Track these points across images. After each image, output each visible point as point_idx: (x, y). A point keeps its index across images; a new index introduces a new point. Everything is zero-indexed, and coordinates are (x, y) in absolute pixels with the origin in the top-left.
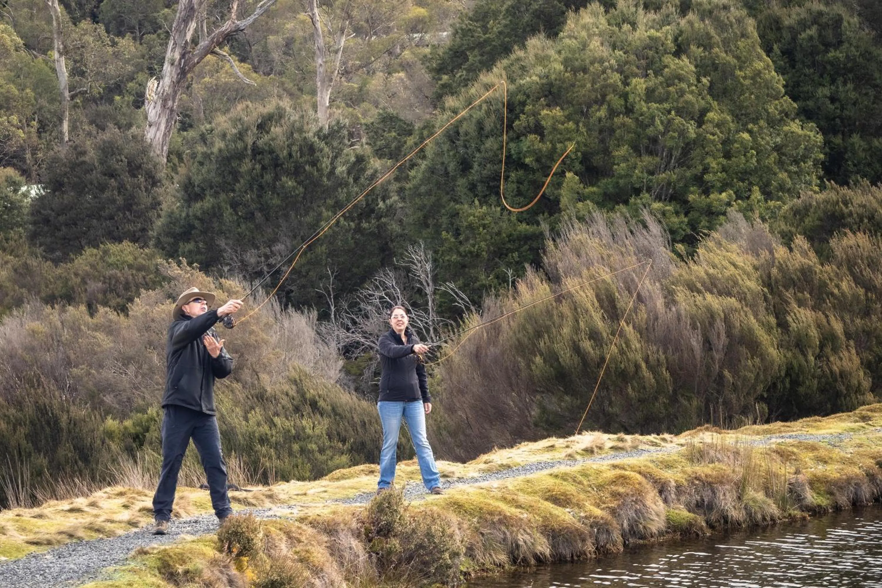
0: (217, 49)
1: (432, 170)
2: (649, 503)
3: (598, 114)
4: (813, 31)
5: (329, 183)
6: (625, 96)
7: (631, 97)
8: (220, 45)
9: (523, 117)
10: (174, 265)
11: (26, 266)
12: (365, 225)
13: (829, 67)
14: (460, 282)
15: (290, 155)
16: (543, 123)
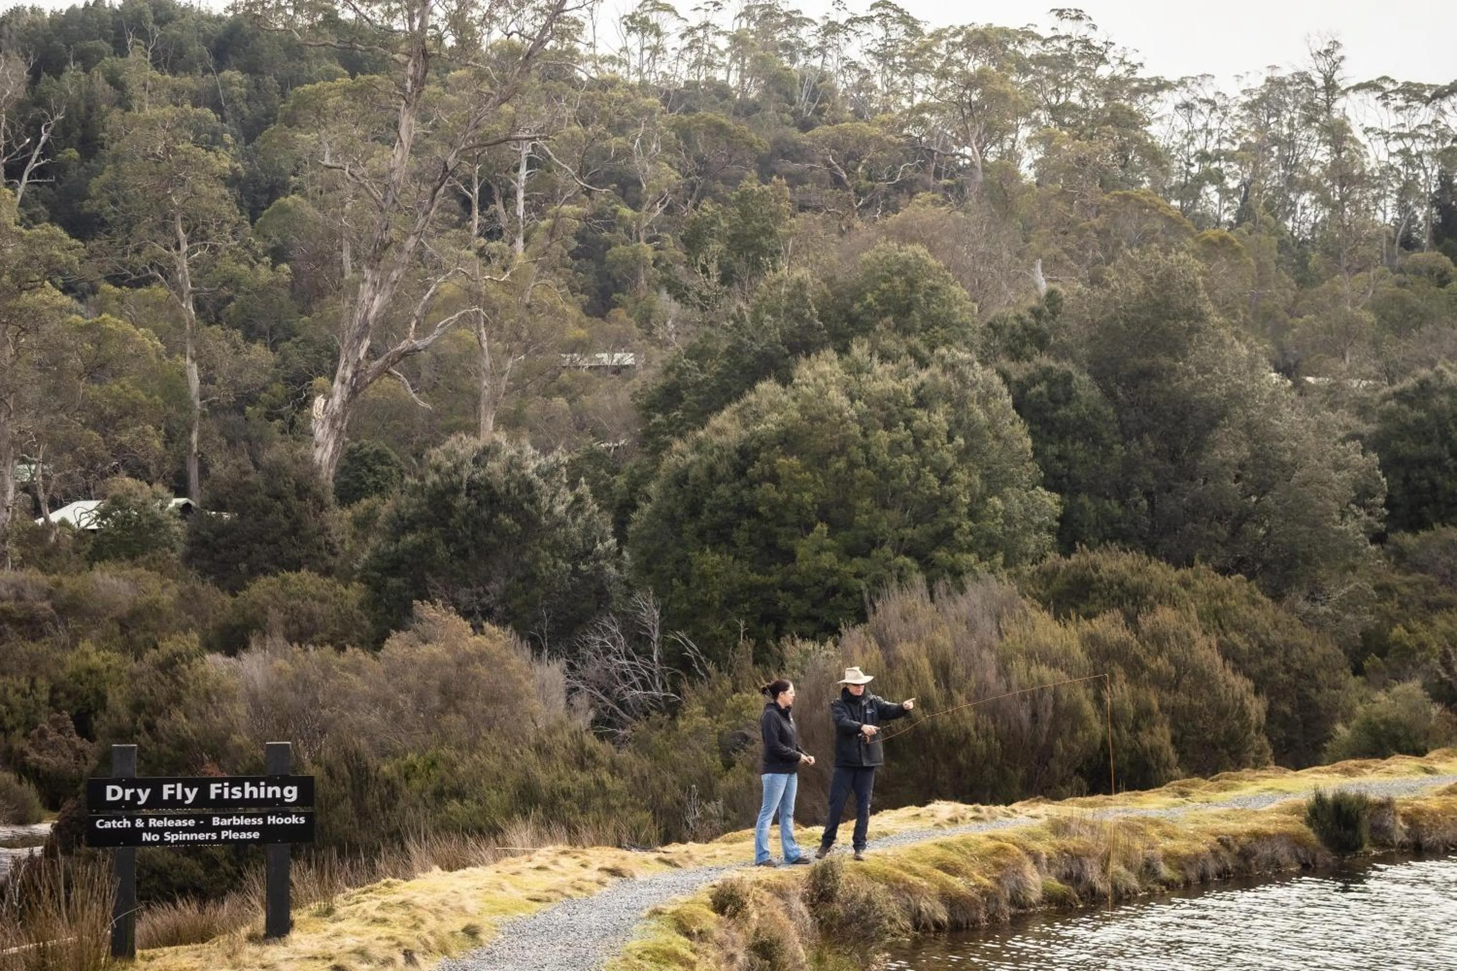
0: (392, 370)
1: (656, 512)
2: (1028, 874)
3: (837, 465)
4: (1042, 388)
5: (547, 523)
6: (866, 448)
7: (874, 450)
8: (393, 363)
9: (757, 464)
10: (429, 607)
11: (193, 591)
12: (583, 567)
13: (1058, 425)
14: (690, 631)
15: (508, 491)
16: (778, 471)
